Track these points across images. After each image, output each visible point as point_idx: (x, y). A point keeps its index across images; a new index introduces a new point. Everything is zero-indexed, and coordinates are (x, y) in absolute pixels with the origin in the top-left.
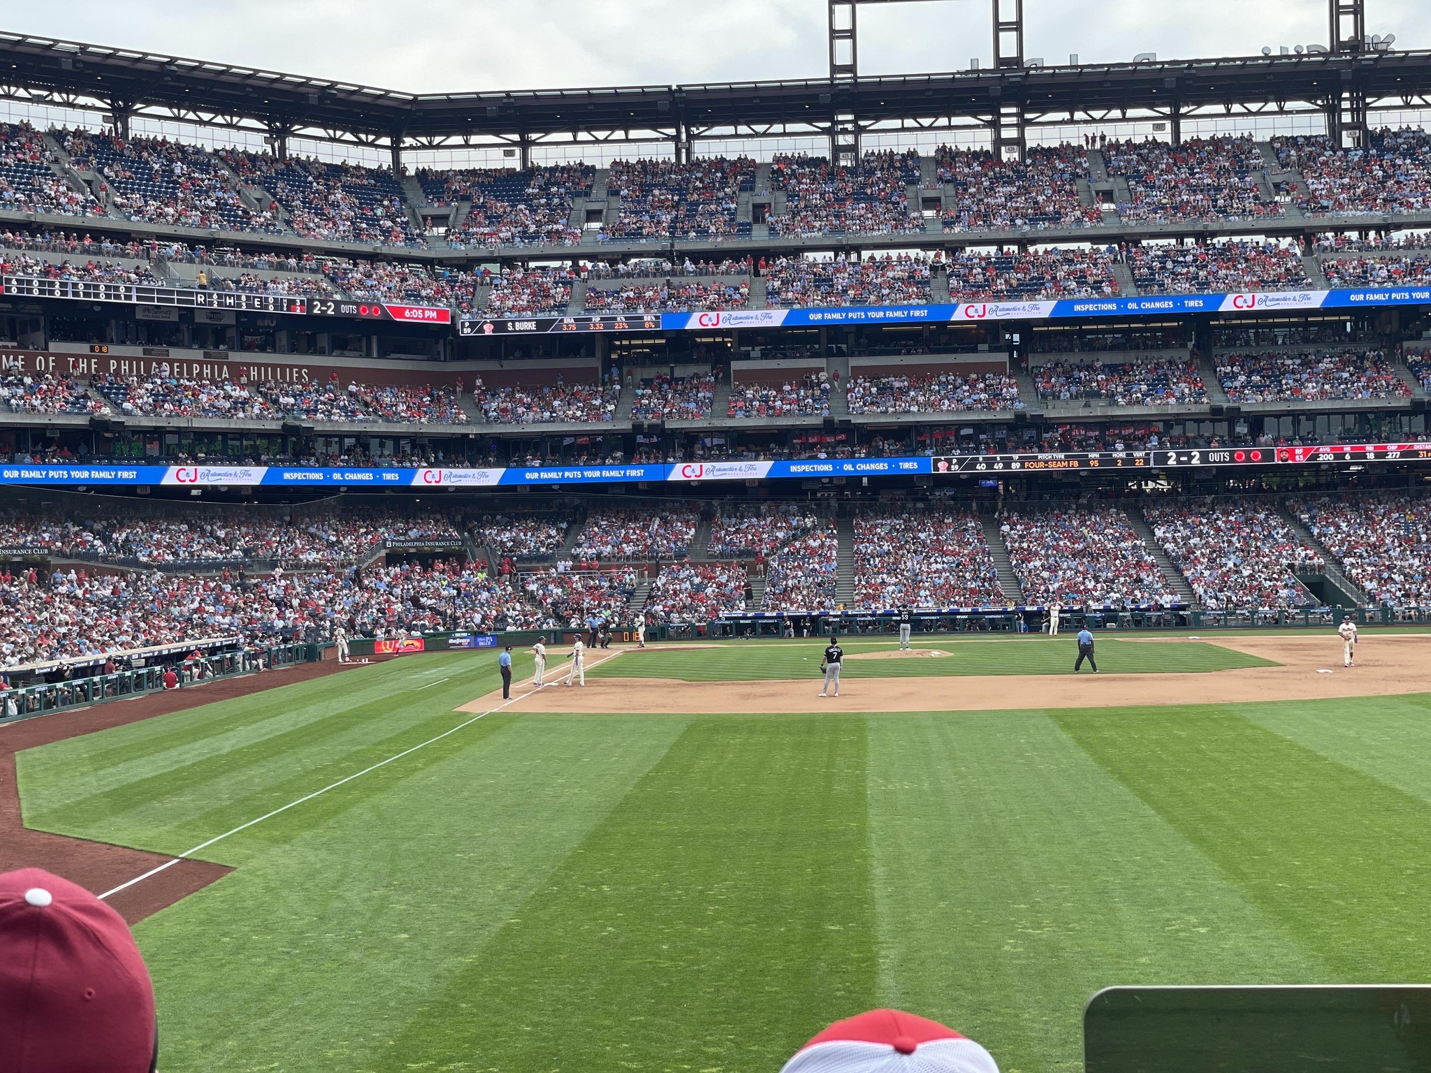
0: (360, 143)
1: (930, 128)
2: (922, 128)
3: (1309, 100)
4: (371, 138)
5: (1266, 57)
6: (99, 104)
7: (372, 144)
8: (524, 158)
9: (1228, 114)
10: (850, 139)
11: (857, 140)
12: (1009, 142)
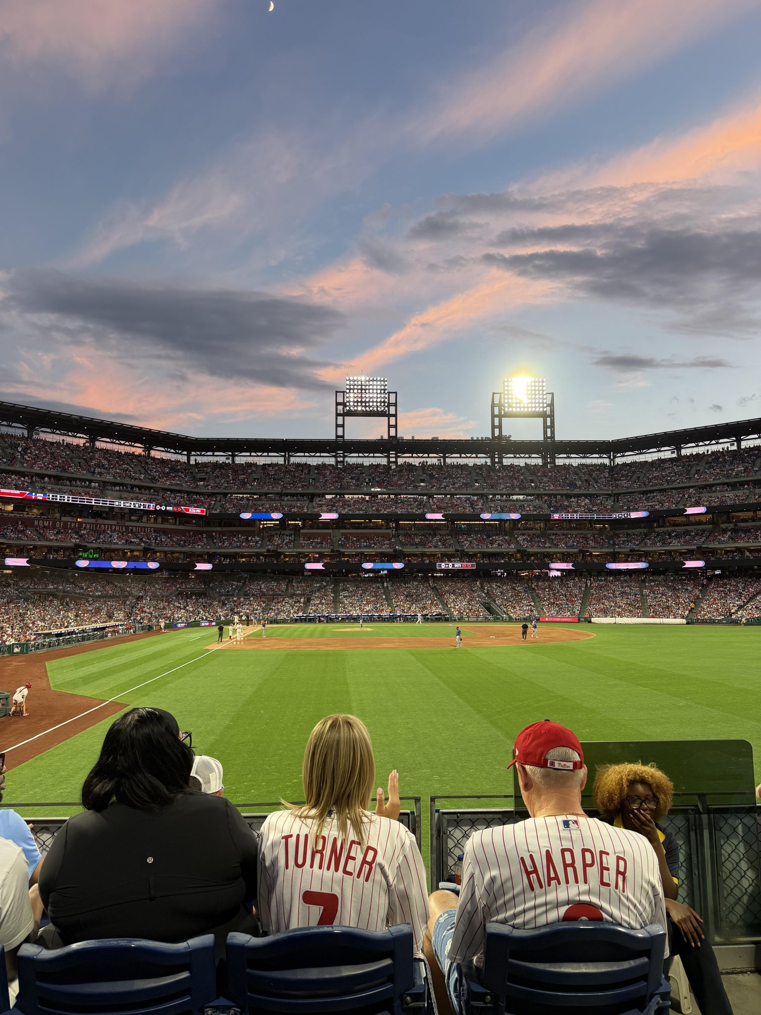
0: (176, 453)
1: (368, 457)
2: (365, 457)
3: (485, 454)
4: (180, 451)
5: (472, 440)
6: (85, 436)
7: (180, 454)
8: (233, 461)
9: (461, 457)
10: (342, 459)
11: (344, 459)
12: (393, 462)
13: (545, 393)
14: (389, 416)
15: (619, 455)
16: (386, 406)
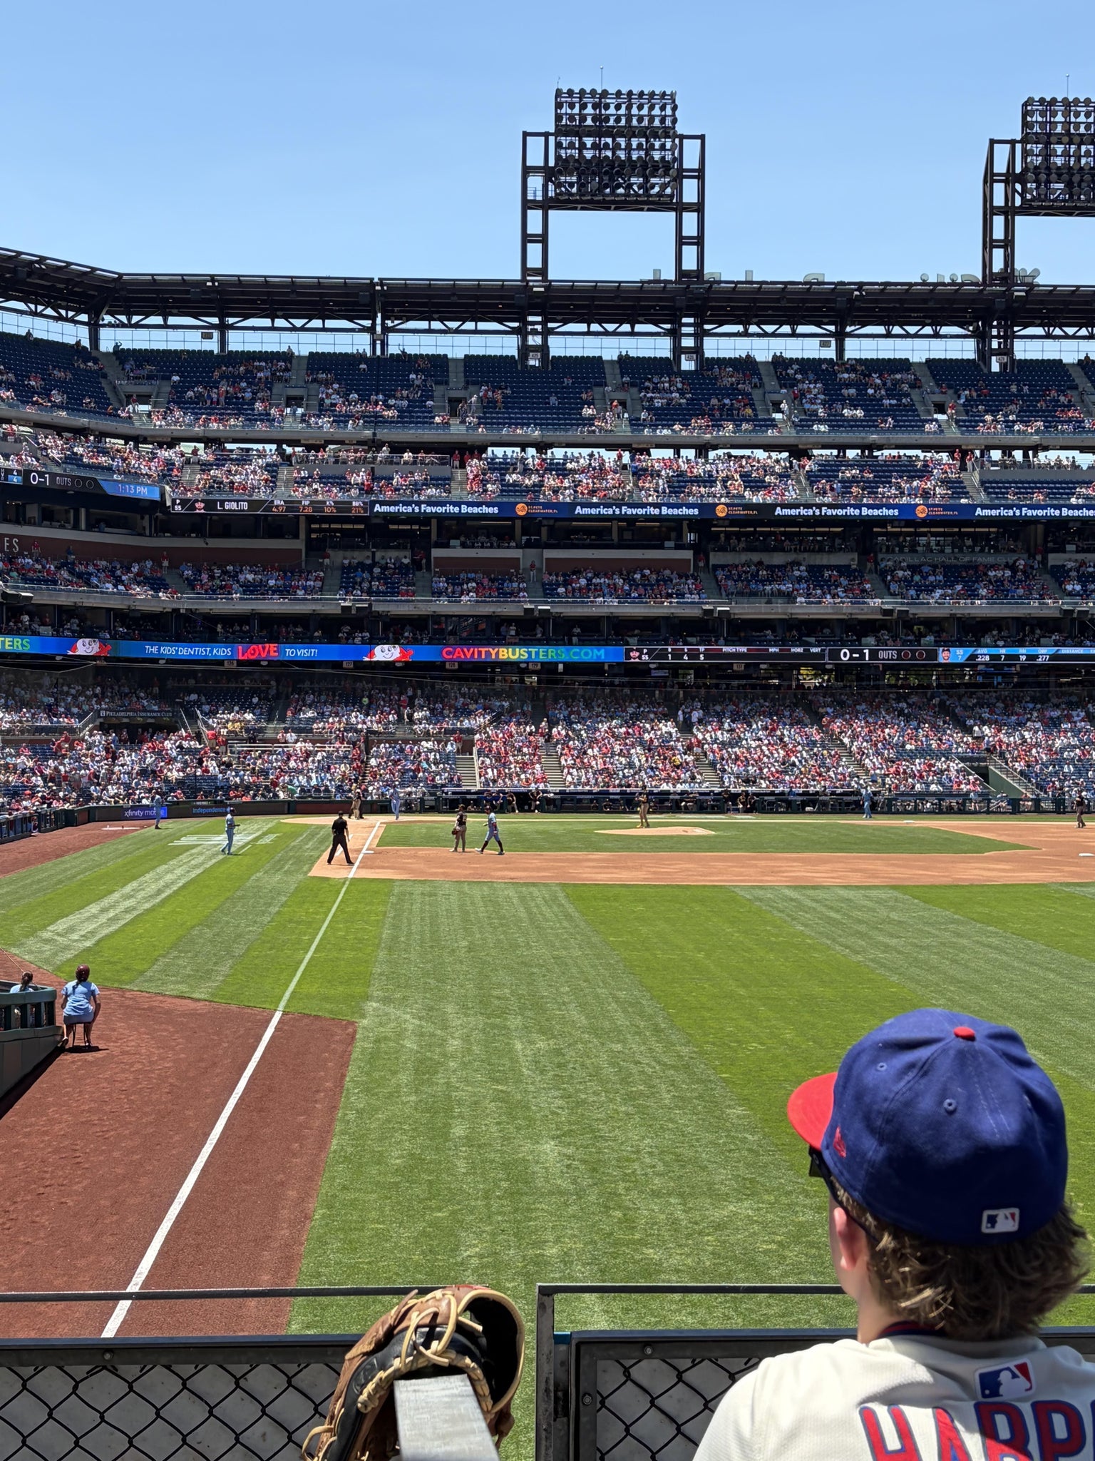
0: (59, 318)
1: (615, 333)
2: (606, 333)
3: (961, 325)
4: (71, 314)
5: (924, 283)
7: (72, 321)
8: (223, 342)
9: (888, 335)
10: (539, 340)
11: (545, 341)
12: (688, 351)
14: (680, 208)
16: (673, 179)
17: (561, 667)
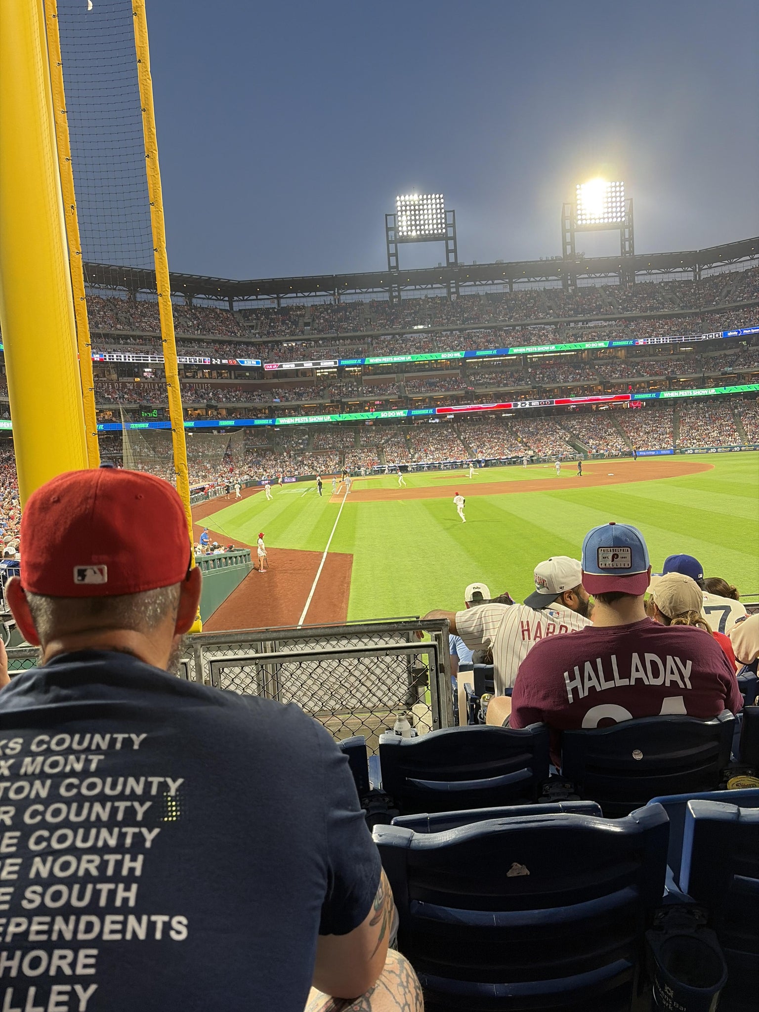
0: (218, 300)
1: (425, 289)
2: (422, 289)
3: (556, 276)
4: (222, 298)
5: (541, 261)
6: (125, 288)
7: (222, 300)
8: (279, 304)
9: (529, 281)
10: (397, 293)
11: (399, 294)
12: (453, 293)
13: (623, 199)
14: (447, 239)
15: (706, 267)
16: (444, 228)
17: (413, 417)
